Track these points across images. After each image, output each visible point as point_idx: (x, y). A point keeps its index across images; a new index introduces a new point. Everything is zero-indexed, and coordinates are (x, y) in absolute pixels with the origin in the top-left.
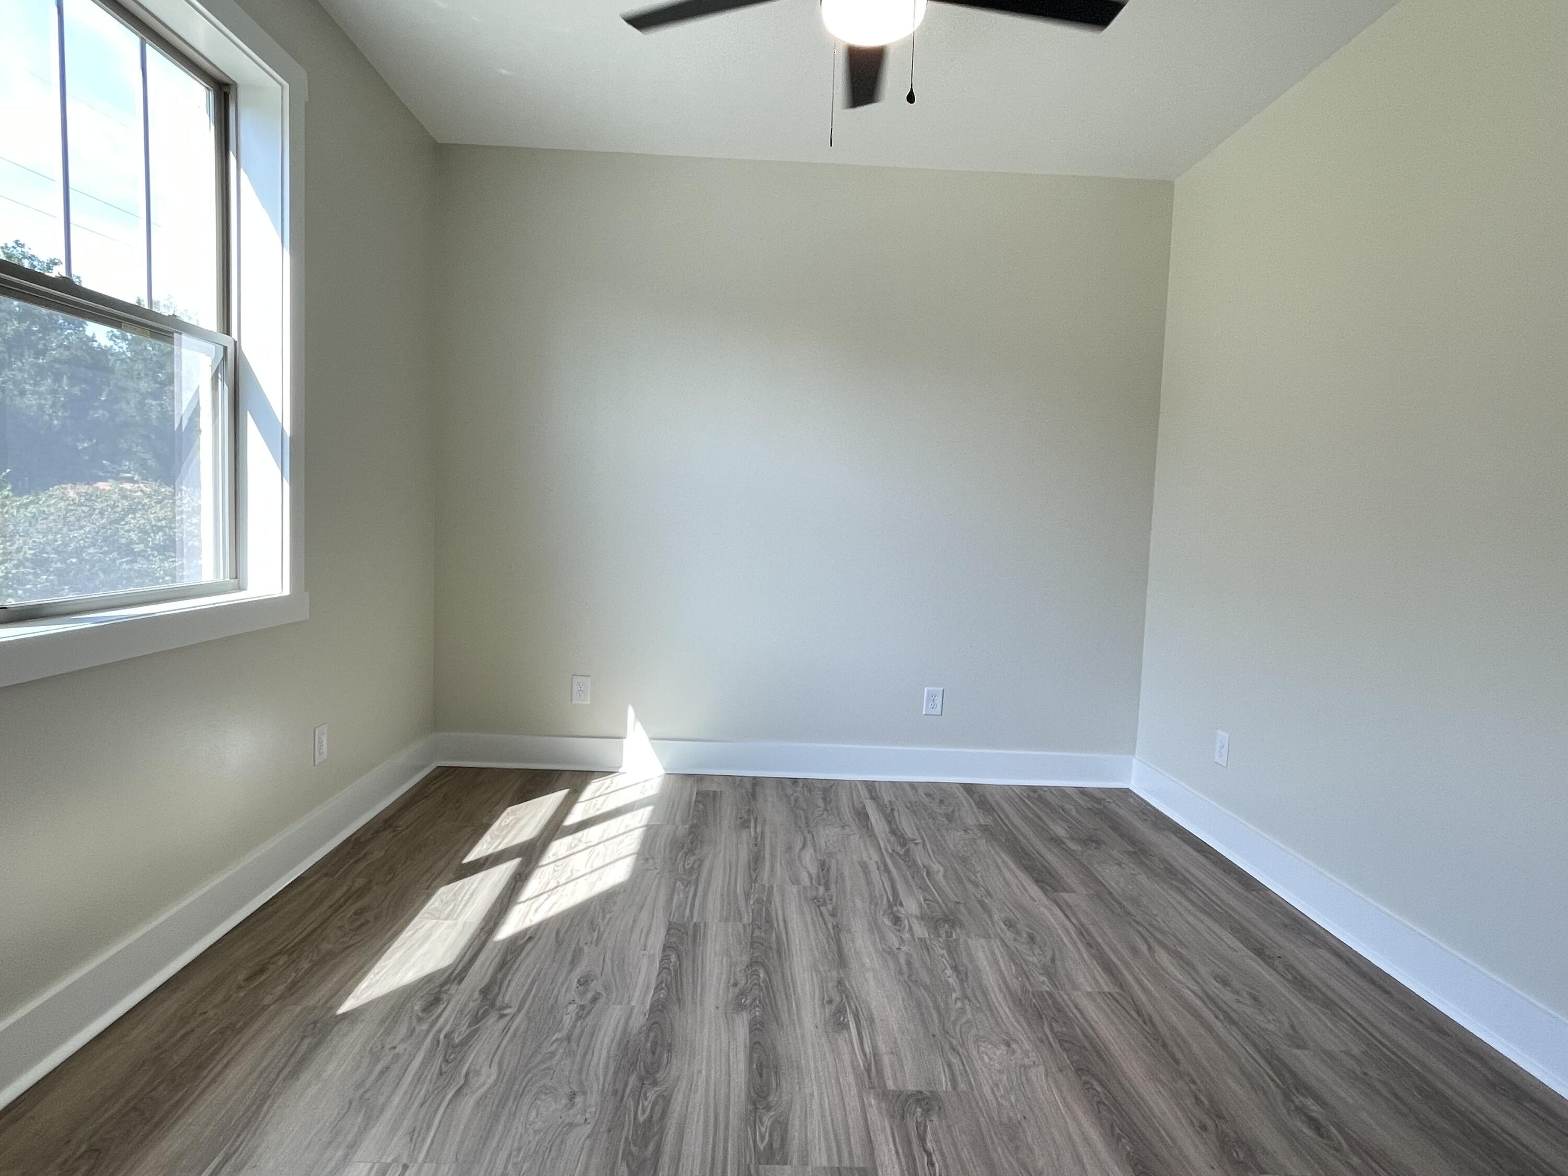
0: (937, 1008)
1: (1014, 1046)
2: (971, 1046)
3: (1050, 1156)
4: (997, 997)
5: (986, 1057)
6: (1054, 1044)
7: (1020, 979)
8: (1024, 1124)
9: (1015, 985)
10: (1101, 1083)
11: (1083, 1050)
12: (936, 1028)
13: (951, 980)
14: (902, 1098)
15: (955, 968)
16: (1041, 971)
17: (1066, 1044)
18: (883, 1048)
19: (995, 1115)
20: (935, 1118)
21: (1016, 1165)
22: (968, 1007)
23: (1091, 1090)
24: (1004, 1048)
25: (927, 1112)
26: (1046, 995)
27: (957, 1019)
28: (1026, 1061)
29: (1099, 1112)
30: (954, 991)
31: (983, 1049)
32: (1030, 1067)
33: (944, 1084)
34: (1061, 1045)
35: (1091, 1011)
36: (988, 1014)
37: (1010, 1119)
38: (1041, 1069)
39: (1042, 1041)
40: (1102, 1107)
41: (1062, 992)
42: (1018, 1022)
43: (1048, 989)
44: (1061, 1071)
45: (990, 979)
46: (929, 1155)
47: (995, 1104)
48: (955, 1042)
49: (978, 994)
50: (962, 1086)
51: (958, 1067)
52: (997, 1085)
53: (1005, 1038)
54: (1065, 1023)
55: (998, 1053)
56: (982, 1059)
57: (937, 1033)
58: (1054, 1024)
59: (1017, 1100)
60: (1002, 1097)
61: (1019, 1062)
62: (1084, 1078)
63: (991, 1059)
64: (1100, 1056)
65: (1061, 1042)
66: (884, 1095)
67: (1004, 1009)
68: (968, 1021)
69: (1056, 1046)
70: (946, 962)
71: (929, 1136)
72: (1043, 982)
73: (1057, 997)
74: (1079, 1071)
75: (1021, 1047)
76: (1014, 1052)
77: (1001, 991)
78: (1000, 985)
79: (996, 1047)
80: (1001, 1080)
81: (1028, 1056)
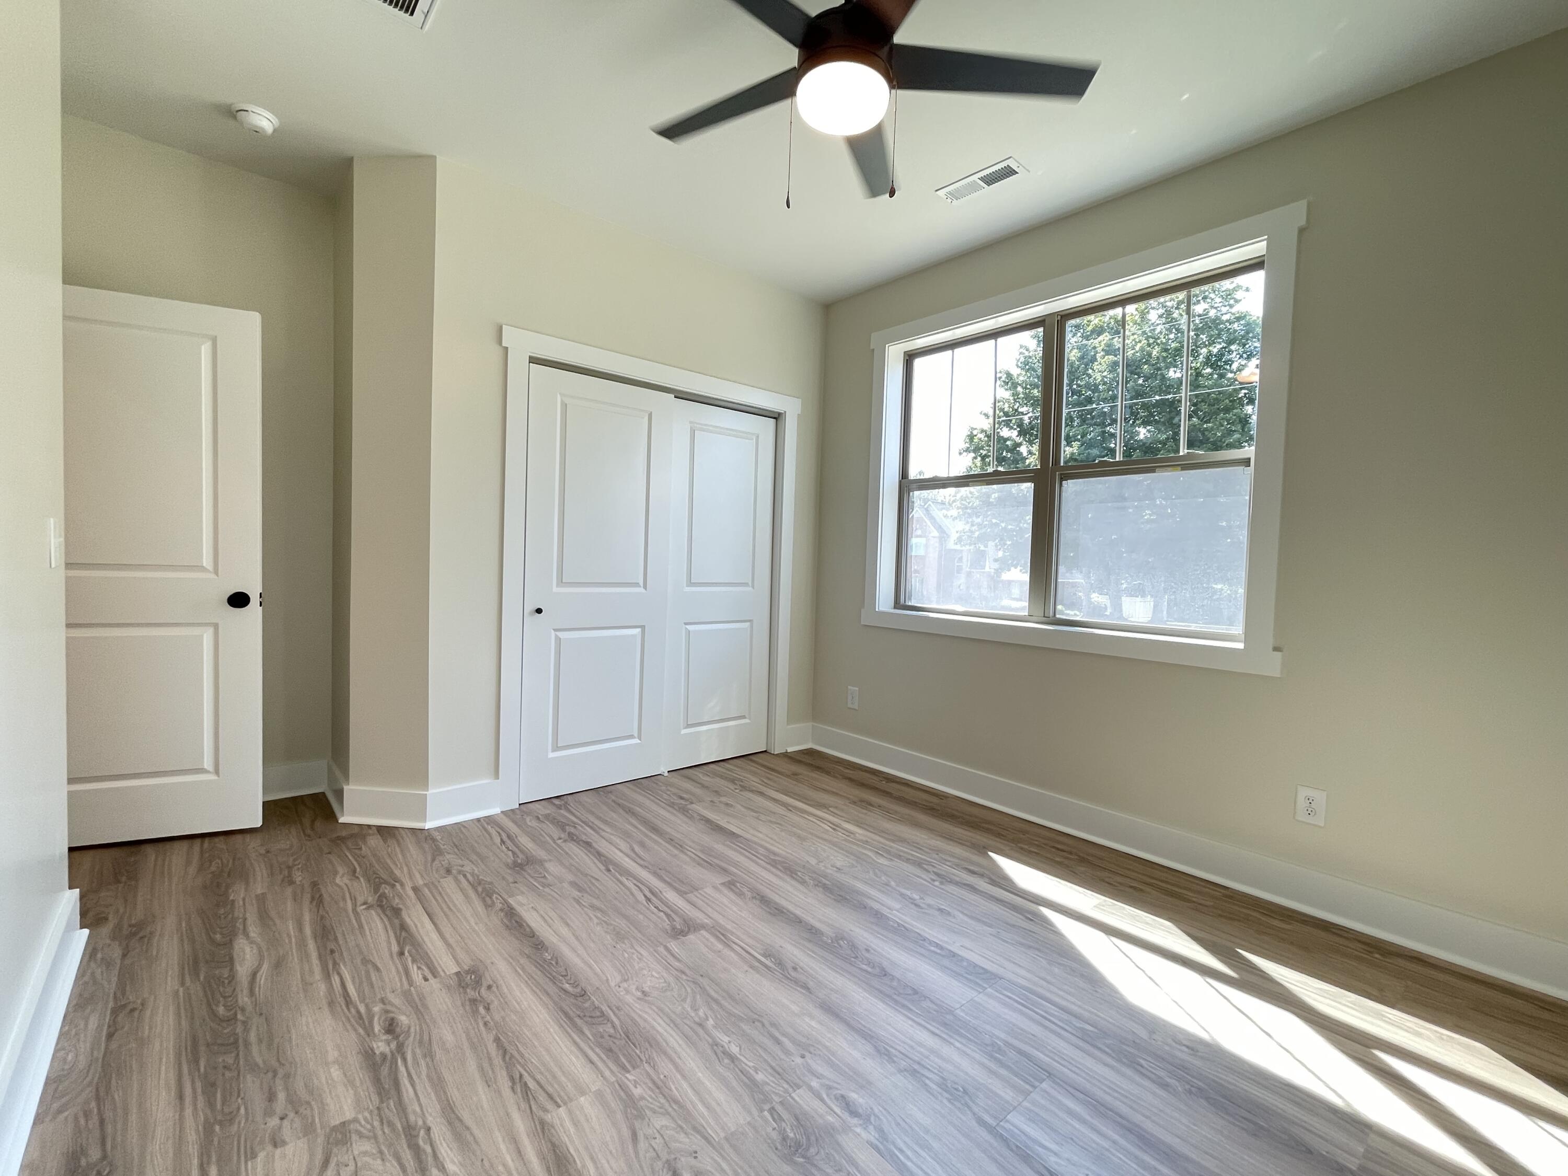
0: (716, 1001)
1: (639, 994)
2: (671, 979)
3: (595, 934)
4: (673, 1040)
5: (656, 975)
6: (608, 1009)
7: (662, 1077)
8: (614, 944)
9: (665, 1067)
10: (565, 991)
11: (582, 1015)
12: (705, 982)
13: (726, 1039)
14: (692, 929)
15: (732, 1058)
16: (642, 1103)
17: (598, 1014)
18: (727, 952)
19: (633, 941)
20: (668, 927)
21: (612, 922)
22: (693, 1014)
23: (572, 982)
24: (647, 989)
25: (674, 928)
26: (630, 1068)
27: (694, 997)
28: (625, 985)
29: (566, 970)
30: (715, 1027)
31: (661, 981)
32: (621, 982)
33: (673, 945)
34: (602, 1012)
35: (576, 1064)
36: (674, 1016)
37: (623, 943)
38: (613, 984)
39: (618, 1008)
40: (564, 973)
41: (613, 1079)
42: (645, 1020)
43: (628, 1075)
44: (597, 988)
45: (691, 1061)
46: (659, 910)
47: (636, 947)
48: (685, 977)
49: (691, 1033)
50: (661, 949)
51: (671, 960)
52: (640, 959)
53: (650, 998)
54: (602, 1037)
55: (649, 983)
56: (659, 973)
57: (701, 979)
58: (612, 1031)
59: (623, 955)
60: (633, 953)
61: (630, 982)
62: (579, 990)
63: (652, 976)
64: (566, 1014)
65: (603, 1014)
66: (703, 927)
67: (661, 1027)
68: (684, 1000)
69: (605, 1008)
70: (748, 1063)
71: (665, 917)
72: (636, 1084)
73: (614, 1068)
74: (583, 994)
75: (633, 995)
76: (637, 989)
77: (673, 1049)
78: (680, 1058)
79: (653, 987)
80: (638, 963)
81: (625, 989)
